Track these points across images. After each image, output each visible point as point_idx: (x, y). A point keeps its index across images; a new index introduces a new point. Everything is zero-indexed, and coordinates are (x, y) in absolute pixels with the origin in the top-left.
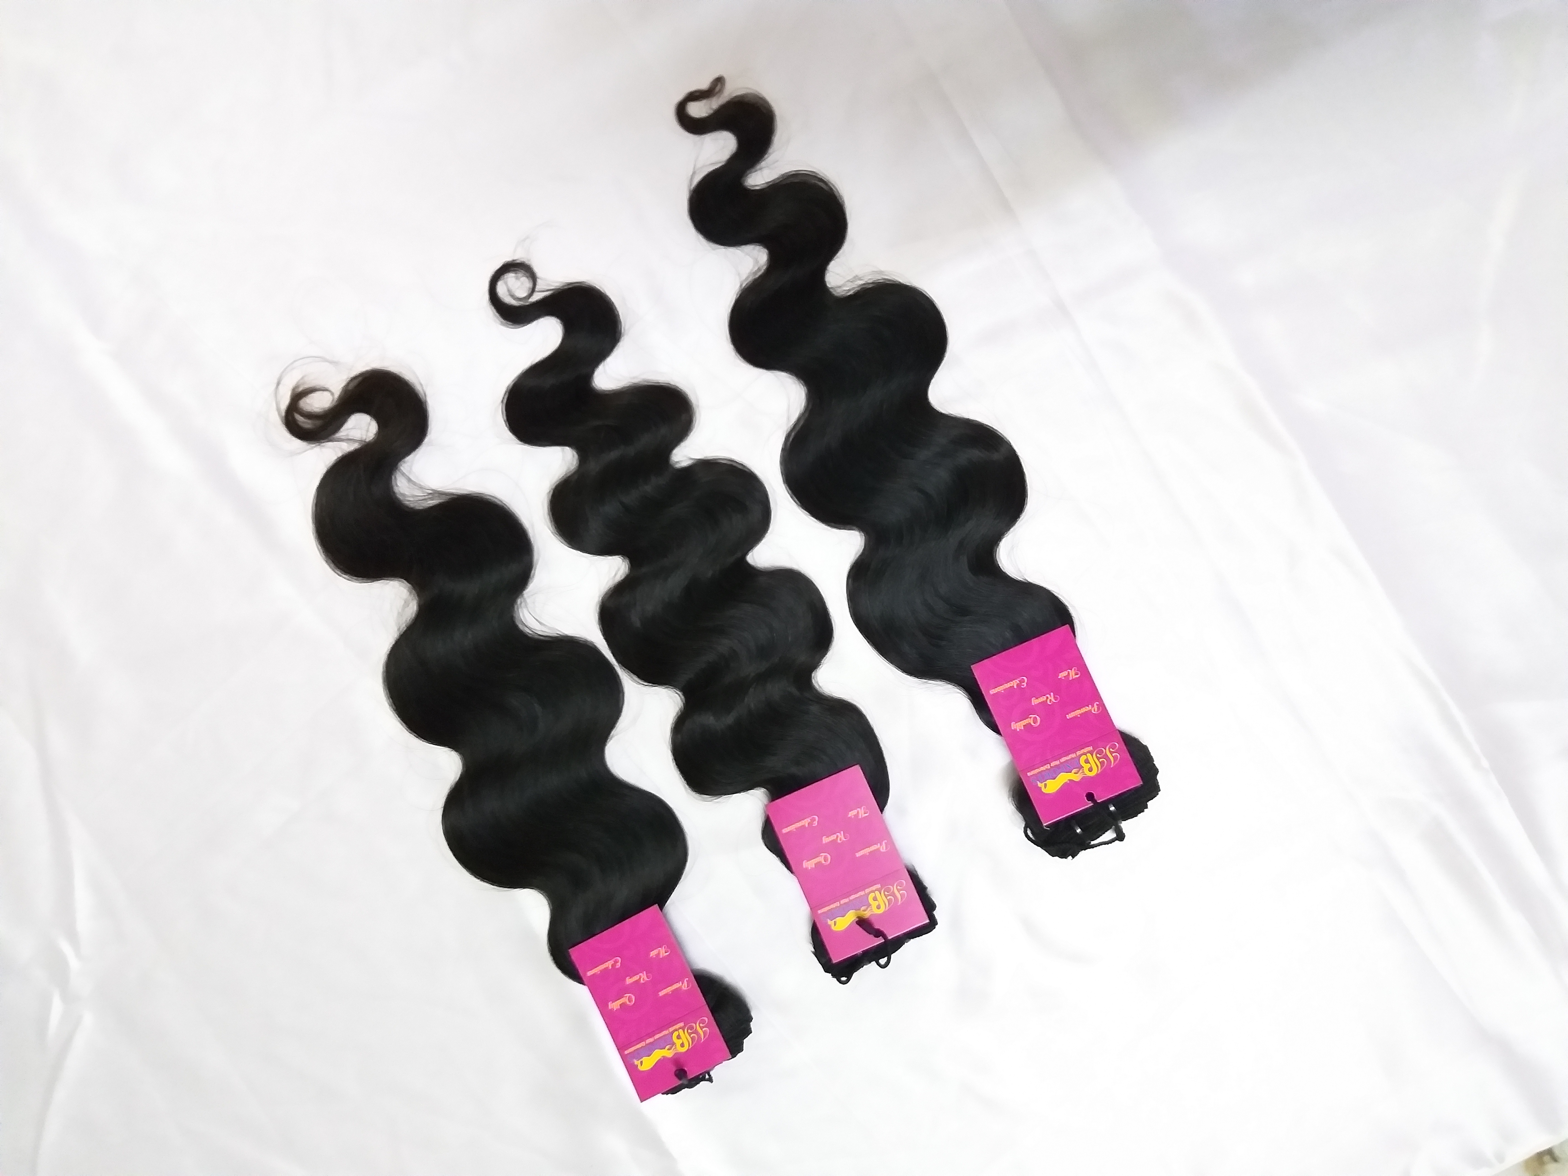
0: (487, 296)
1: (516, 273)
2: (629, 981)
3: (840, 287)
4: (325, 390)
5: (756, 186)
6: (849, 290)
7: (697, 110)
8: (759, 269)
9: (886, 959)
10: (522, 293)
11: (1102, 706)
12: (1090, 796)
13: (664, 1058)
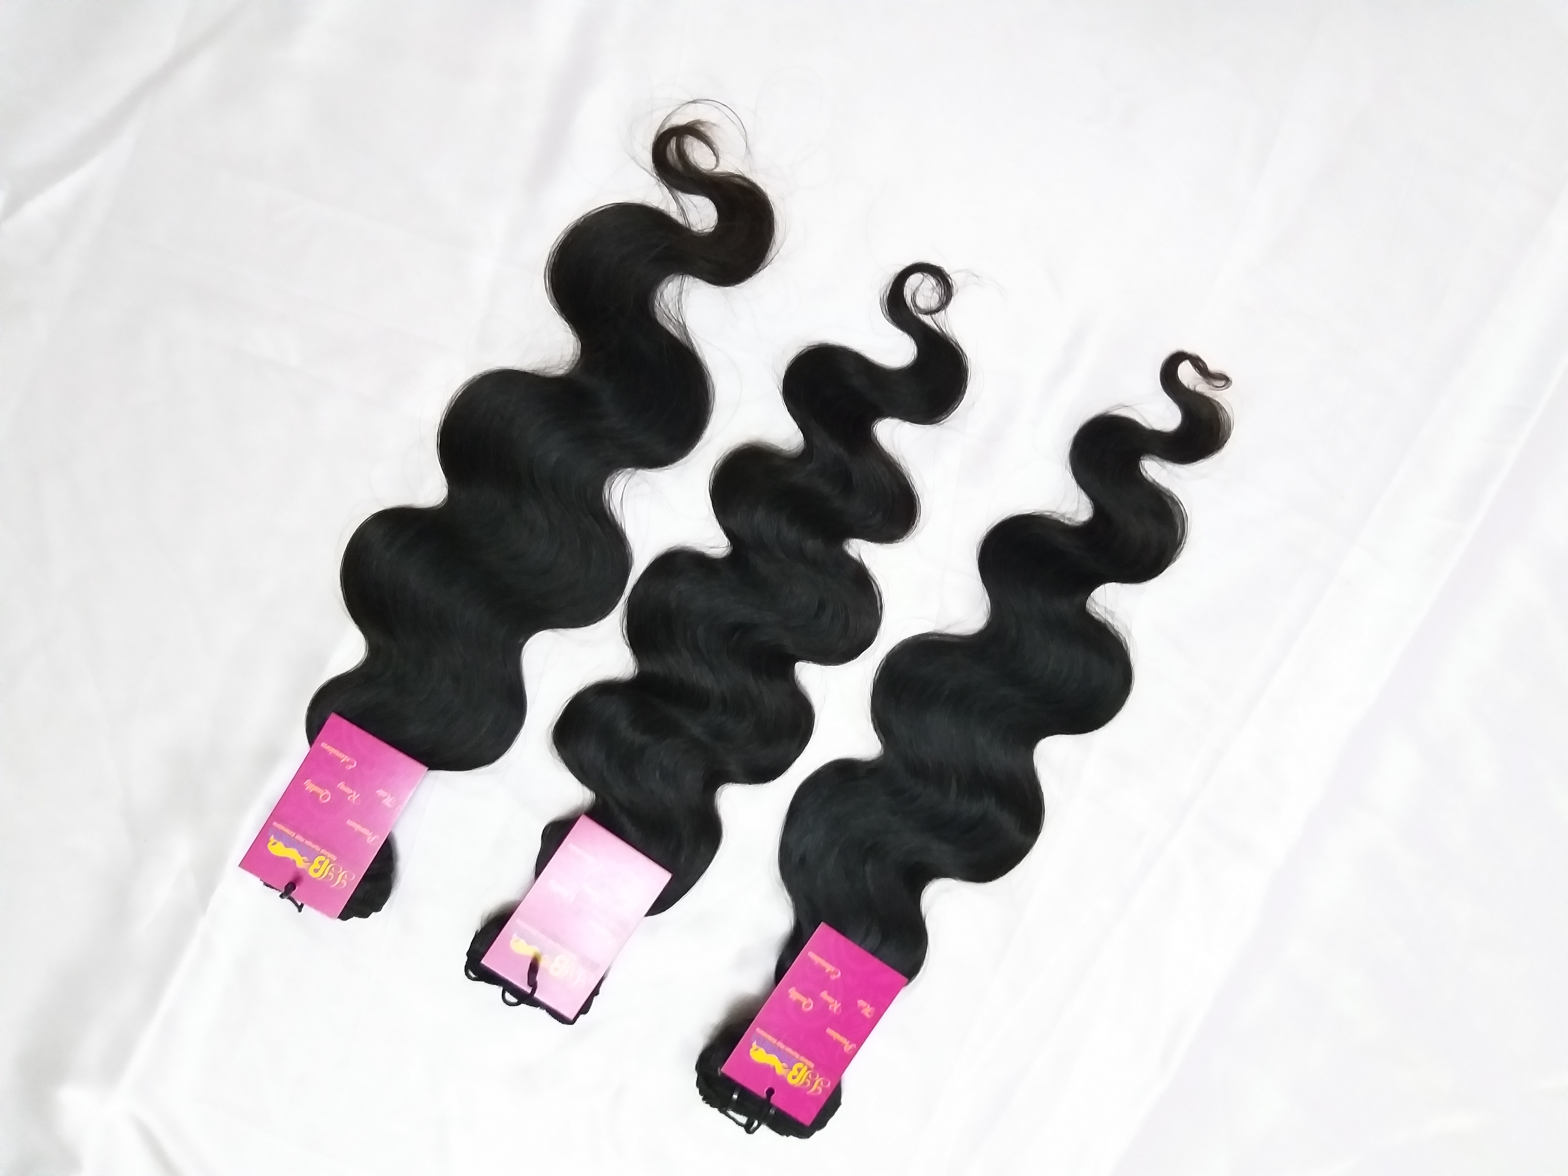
0: (899, 269)
1: (937, 285)
2: (342, 786)
3: (1096, 603)
4: (716, 154)
5: (1146, 472)
6: (1097, 613)
7: (1186, 373)
8: (1069, 519)
9: (514, 1000)
10: (922, 303)
11: (855, 1052)
12: (771, 1092)
13: (294, 862)
